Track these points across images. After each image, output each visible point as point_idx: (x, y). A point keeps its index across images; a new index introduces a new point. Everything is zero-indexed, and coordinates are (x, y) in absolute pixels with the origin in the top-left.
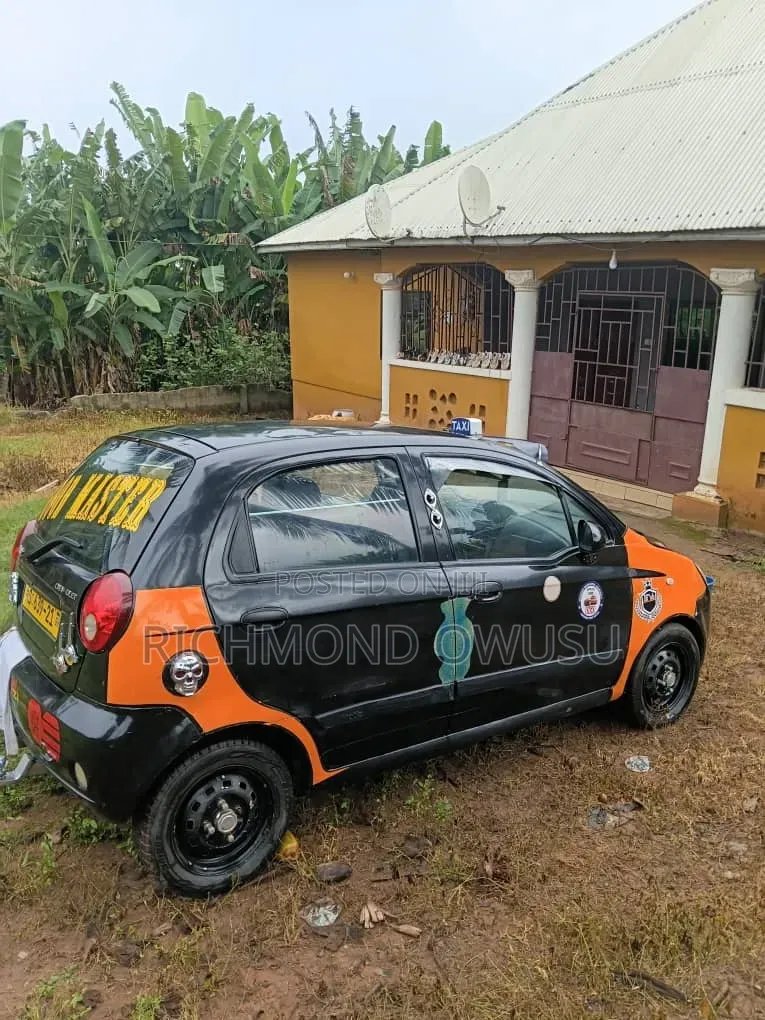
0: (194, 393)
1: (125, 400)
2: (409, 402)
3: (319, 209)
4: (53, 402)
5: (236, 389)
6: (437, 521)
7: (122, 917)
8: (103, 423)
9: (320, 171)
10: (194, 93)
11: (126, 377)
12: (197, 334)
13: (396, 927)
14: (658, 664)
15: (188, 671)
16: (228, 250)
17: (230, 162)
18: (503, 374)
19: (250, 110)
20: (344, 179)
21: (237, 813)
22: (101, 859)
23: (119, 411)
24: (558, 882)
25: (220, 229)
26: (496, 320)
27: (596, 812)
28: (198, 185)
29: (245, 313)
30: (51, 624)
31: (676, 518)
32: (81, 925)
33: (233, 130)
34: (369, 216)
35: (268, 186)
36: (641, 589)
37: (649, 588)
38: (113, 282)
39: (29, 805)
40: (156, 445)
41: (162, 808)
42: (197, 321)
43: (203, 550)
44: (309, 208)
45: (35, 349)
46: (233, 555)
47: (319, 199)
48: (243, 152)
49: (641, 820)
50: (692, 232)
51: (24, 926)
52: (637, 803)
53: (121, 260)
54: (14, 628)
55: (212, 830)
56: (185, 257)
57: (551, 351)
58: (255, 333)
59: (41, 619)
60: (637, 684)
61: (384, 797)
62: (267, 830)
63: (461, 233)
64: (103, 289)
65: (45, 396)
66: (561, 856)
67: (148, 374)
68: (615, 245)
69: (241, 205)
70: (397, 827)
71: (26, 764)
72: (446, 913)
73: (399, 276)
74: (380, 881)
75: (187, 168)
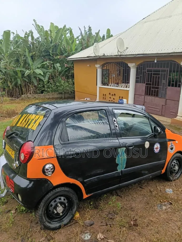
0: (52, 94)
1: (35, 96)
2: (104, 96)
3: (81, 50)
4: (18, 96)
5: (62, 93)
6: (117, 127)
7: (31, 236)
8: (29, 101)
9: (82, 41)
10: (51, 23)
11: (35, 90)
12: (52, 80)
13: (107, 240)
14: (174, 164)
15: (49, 169)
16: (60, 60)
17: (60, 39)
18: (127, 89)
19: (65, 26)
20: (87, 43)
21: (63, 207)
22: (26, 218)
23: (33, 99)
24: (151, 227)
25: (58, 55)
26: (126, 76)
27: (160, 205)
28: (53, 44)
29: (63, 75)
30: (12, 155)
31: (172, 125)
32: (20, 238)
33: (61, 31)
34: (94, 50)
35: (69, 44)
36: (170, 145)
37: (172, 144)
38: (32, 68)
39: (7, 202)
40: (41, 106)
41: (42, 206)
42: (52, 77)
43: (54, 134)
44: (79, 50)
45: (13, 84)
46: (62, 136)
47: (81, 48)
48: (63, 37)
49: (172, 208)
50: (176, 53)
51: (4, 239)
52: (170, 203)
53: (34, 62)
54: (3, 155)
55: (56, 212)
56: (50, 62)
57: (140, 83)
58: (66, 80)
59: (10, 153)
60: (168, 170)
61: (102, 201)
62: (71, 211)
63: (117, 54)
64: (30, 69)
65: (16, 95)
66: (151, 219)
67: (40, 89)
68: (156, 56)
69: (63, 49)
70: (106, 209)
71: (6, 192)
72: (121, 236)
73: (101, 65)
74: (102, 226)
75: (50, 40)
